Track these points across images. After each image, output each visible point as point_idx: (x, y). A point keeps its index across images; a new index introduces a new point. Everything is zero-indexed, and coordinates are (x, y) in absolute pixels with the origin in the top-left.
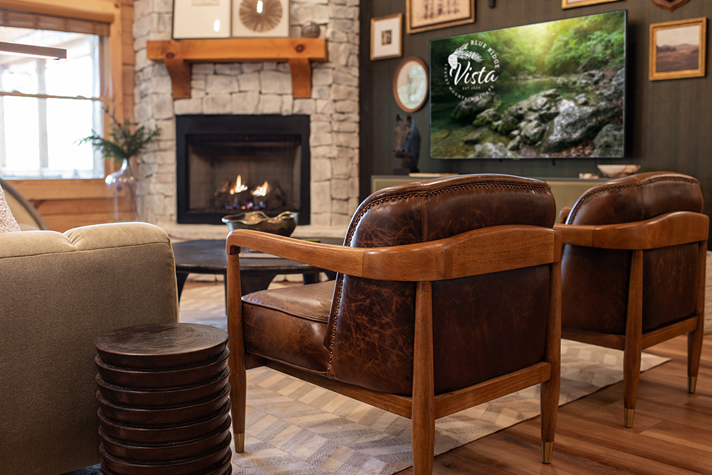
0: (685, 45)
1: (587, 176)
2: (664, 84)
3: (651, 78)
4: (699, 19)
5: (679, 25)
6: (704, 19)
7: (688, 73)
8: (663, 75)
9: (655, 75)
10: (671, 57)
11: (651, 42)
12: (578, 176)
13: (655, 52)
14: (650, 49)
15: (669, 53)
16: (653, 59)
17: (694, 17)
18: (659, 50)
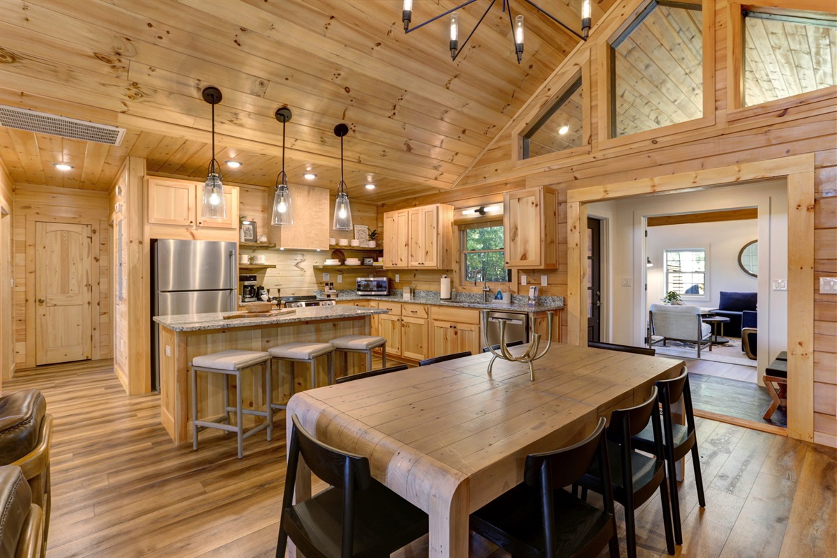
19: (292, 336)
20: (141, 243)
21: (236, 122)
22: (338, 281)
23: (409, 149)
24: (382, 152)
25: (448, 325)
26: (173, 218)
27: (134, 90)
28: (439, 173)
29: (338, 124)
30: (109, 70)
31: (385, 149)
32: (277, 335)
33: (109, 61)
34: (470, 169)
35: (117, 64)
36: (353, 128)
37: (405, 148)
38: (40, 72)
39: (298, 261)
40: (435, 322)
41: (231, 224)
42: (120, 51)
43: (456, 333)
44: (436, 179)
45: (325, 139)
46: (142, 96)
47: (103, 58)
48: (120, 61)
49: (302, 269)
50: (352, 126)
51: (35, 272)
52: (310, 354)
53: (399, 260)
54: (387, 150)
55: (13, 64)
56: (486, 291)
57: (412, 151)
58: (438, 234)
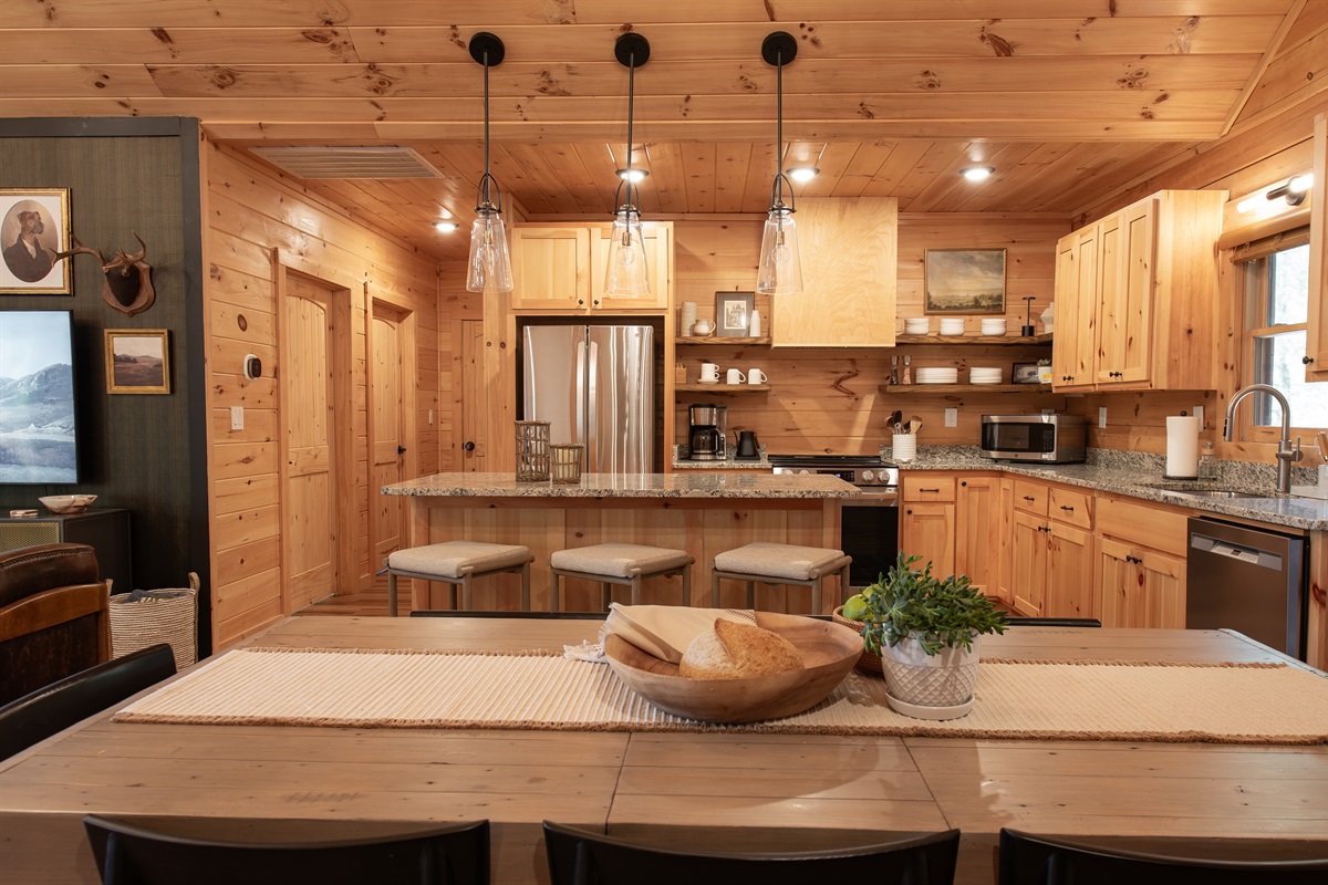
0: (146, 357)
1: (19, 513)
2: (127, 398)
3: (109, 392)
4: (160, 331)
5: (138, 334)
6: (165, 331)
7: (152, 389)
8: (123, 390)
9: (113, 388)
10: (131, 369)
11: (106, 350)
12: (9, 515)
13: (112, 361)
14: (107, 358)
15: (129, 365)
16: (110, 371)
17: (155, 328)
18: (117, 359)
19: (632, 530)
20: (503, 345)
21: (551, 89)
22: (948, 424)
23: (1004, 49)
24: (921, 78)
25: (1122, 551)
26: (550, 297)
27: (376, 77)
28: (1152, 95)
29: (765, 35)
30: (331, 54)
31: (926, 67)
32: (600, 526)
33: (324, 40)
34: (1270, 59)
35: (336, 40)
36: (810, 35)
37: (988, 49)
38: (263, 85)
39: (841, 375)
40: (1106, 540)
41: (656, 301)
42: (328, 17)
43: (1141, 579)
44: (1148, 116)
45: (751, 79)
46: (390, 84)
47: (315, 36)
48: (336, 33)
49: (850, 394)
50: (805, 31)
51: (462, 400)
52: (628, 568)
53: (1079, 366)
54: (932, 68)
55: (235, 85)
56: (1288, 459)
57: (1016, 52)
58: (1154, 283)
